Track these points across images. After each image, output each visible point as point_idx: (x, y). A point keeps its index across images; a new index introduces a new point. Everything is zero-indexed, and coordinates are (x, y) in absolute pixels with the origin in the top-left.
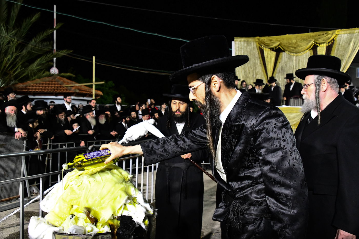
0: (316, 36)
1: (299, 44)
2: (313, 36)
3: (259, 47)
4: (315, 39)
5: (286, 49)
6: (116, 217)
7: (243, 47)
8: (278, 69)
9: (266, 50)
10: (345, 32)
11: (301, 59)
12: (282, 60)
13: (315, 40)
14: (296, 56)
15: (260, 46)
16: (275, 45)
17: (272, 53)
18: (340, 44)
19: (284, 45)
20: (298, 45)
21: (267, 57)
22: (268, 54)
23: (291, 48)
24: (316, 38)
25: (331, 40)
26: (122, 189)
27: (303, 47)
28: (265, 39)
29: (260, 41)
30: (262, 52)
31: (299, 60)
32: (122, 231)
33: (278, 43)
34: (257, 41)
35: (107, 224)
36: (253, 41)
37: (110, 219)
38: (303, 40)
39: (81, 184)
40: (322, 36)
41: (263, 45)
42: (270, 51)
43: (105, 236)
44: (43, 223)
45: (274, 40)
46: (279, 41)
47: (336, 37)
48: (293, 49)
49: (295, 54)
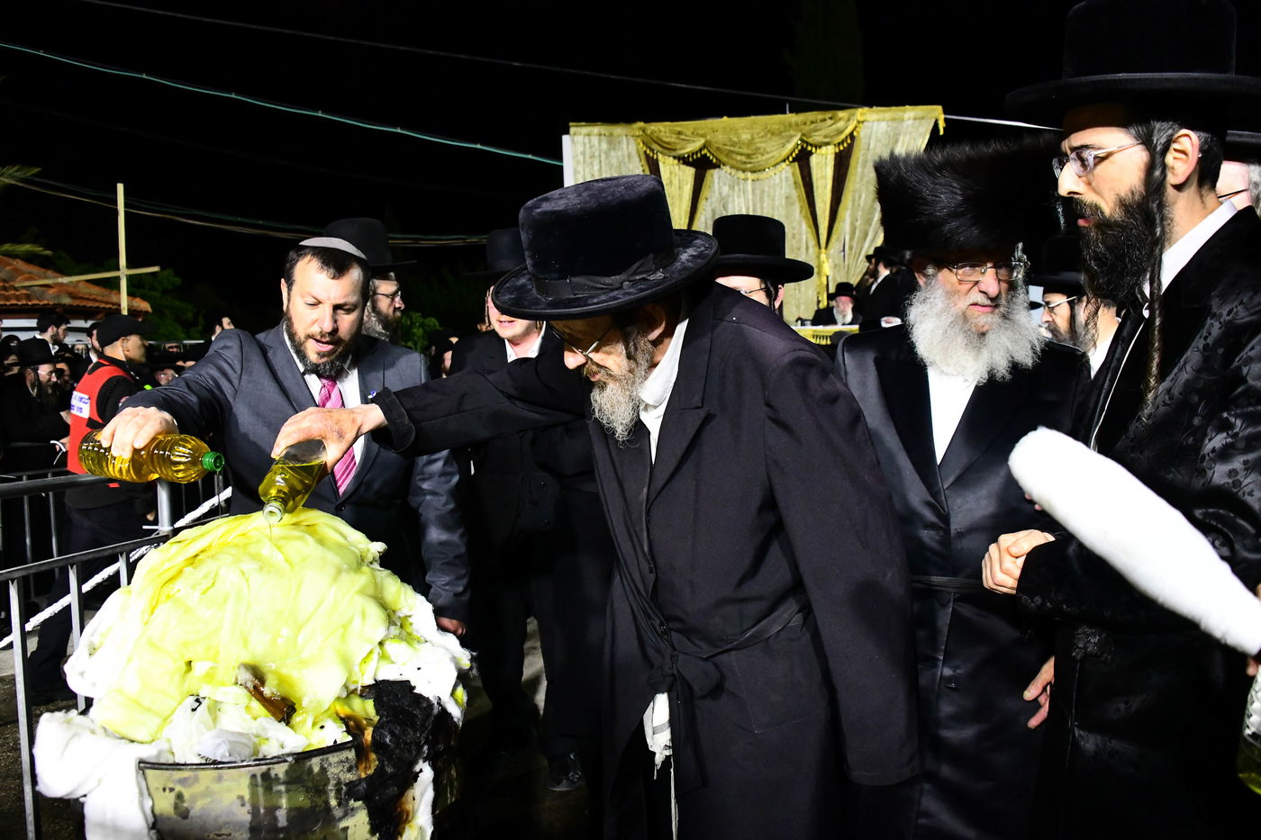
0: (805, 124)
1: (759, 145)
2: (797, 125)
3: (645, 152)
4: (804, 132)
5: (724, 159)
6: (356, 689)
7: (597, 154)
8: (703, 219)
9: (667, 161)
10: (881, 116)
11: (766, 189)
12: (714, 192)
13: (803, 135)
14: (753, 180)
15: (648, 152)
16: (690, 148)
17: (684, 172)
18: (868, 149)
19: (718, 149)
20: (759, 148)
21: (671, 184)
22: (671, 173)
23: (739, 158)
24: (806, 129)
25: (846, 137)
26: (362, 592)
27: (771, 155)
28: (663, 129)
29: (646, 135)
30: (653, 166)
31: (763, 192)
32: (392, 733)
33: (701, 142)
34: (639, 136)
35: (330, 717)
36: (626, 136)
37: (339, 698)
38: (769, 135)
39: (213, 584)
40: (820, 125)
41: (655, 146)
42: (678, 164)
43: (333, 757)
44: (89, 733)
45: (689, 133)
46: (703, 136)
47: (857, 129)
48: (743, 158)
49: (749, 174)
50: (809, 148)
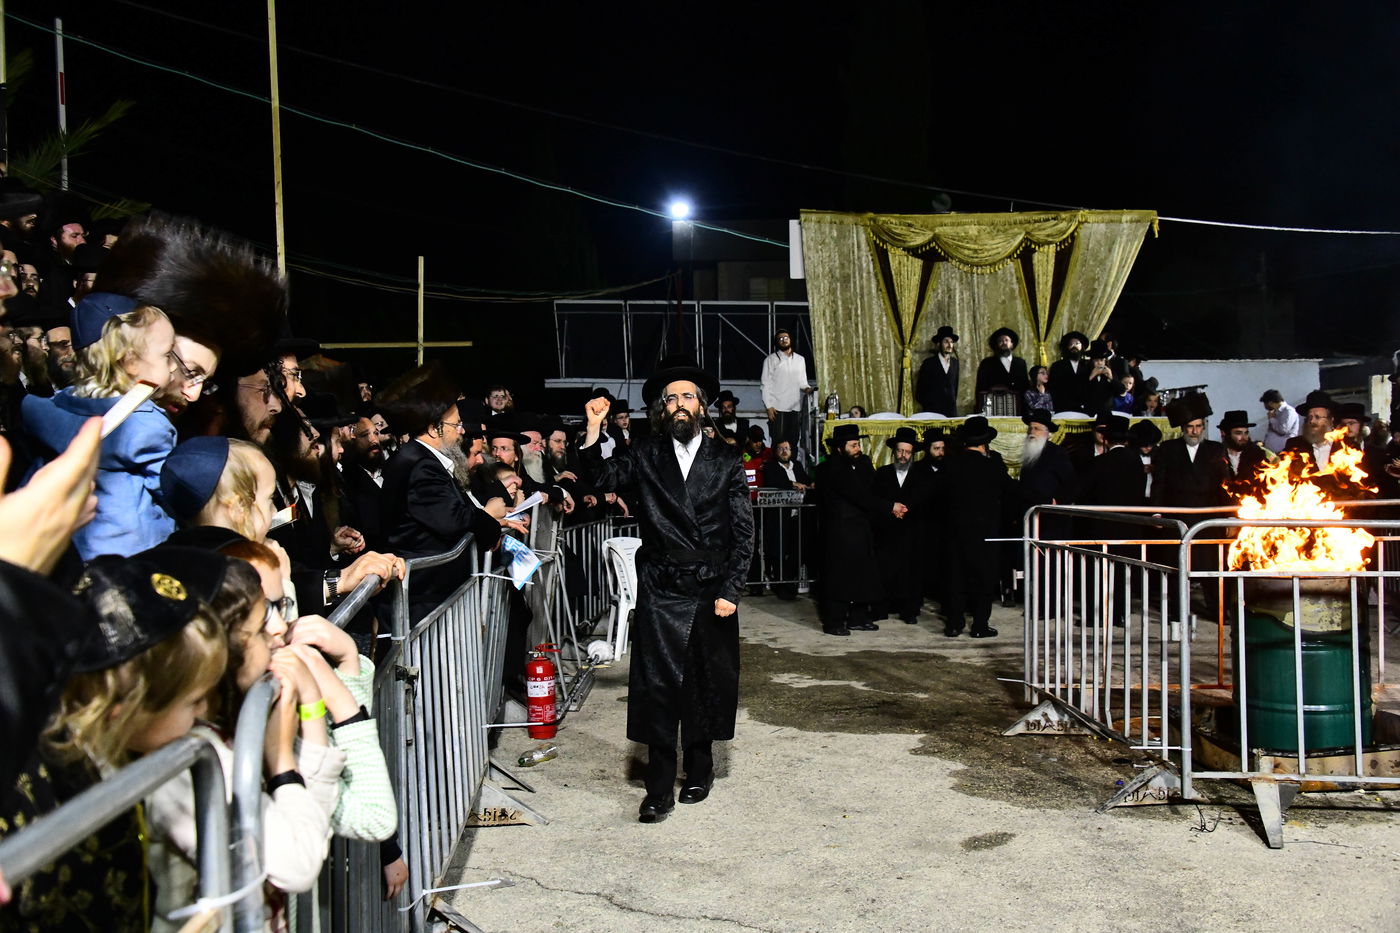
0: (1029, 222)
1: (986, 241)
2: (1021, 223)
3: (875, 242)
4: (1029, 230)
5: (951, 253)
7: (827, 241)
9: (897, 252)
10: (1100, 218)
12: (941, 283)
13: (1027, 233)
15: (878, 242)
16: (919, 240)
17: (912, 263)
18: (1088, 250)
19: (947, 243)
20: (985, 244)
21: (900, 273)
22: (900, 263)
23: (966, 252)
24: (1030, 227)
25: (1068, 237)
28: (892, 221)
29: (877, 225)
30: (882, 257)
33: (929, 235)
34: (869, 226)
36: (856, 225)
40: (1044, 224)
42: (907, 256)
45: (918, 226)
46: (932, 229)
47: (1078, 229)
48: (971, 253)
49: (976, 269)
50: (1033, 246)
